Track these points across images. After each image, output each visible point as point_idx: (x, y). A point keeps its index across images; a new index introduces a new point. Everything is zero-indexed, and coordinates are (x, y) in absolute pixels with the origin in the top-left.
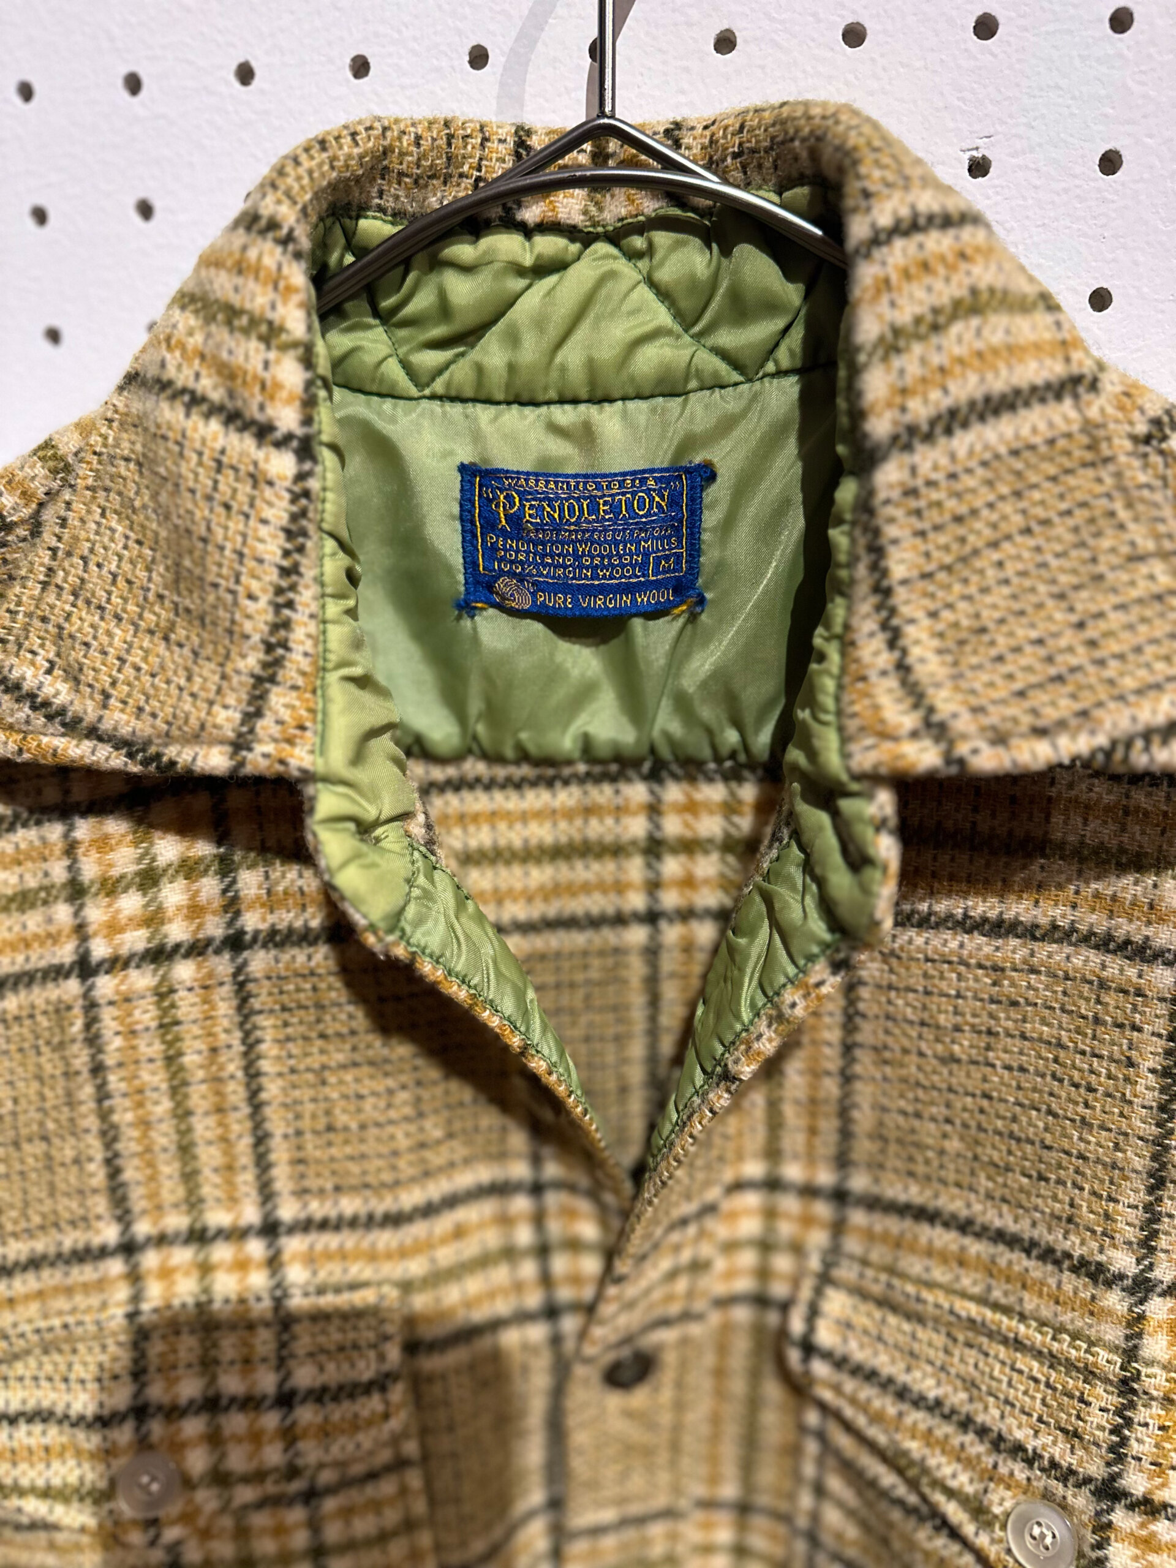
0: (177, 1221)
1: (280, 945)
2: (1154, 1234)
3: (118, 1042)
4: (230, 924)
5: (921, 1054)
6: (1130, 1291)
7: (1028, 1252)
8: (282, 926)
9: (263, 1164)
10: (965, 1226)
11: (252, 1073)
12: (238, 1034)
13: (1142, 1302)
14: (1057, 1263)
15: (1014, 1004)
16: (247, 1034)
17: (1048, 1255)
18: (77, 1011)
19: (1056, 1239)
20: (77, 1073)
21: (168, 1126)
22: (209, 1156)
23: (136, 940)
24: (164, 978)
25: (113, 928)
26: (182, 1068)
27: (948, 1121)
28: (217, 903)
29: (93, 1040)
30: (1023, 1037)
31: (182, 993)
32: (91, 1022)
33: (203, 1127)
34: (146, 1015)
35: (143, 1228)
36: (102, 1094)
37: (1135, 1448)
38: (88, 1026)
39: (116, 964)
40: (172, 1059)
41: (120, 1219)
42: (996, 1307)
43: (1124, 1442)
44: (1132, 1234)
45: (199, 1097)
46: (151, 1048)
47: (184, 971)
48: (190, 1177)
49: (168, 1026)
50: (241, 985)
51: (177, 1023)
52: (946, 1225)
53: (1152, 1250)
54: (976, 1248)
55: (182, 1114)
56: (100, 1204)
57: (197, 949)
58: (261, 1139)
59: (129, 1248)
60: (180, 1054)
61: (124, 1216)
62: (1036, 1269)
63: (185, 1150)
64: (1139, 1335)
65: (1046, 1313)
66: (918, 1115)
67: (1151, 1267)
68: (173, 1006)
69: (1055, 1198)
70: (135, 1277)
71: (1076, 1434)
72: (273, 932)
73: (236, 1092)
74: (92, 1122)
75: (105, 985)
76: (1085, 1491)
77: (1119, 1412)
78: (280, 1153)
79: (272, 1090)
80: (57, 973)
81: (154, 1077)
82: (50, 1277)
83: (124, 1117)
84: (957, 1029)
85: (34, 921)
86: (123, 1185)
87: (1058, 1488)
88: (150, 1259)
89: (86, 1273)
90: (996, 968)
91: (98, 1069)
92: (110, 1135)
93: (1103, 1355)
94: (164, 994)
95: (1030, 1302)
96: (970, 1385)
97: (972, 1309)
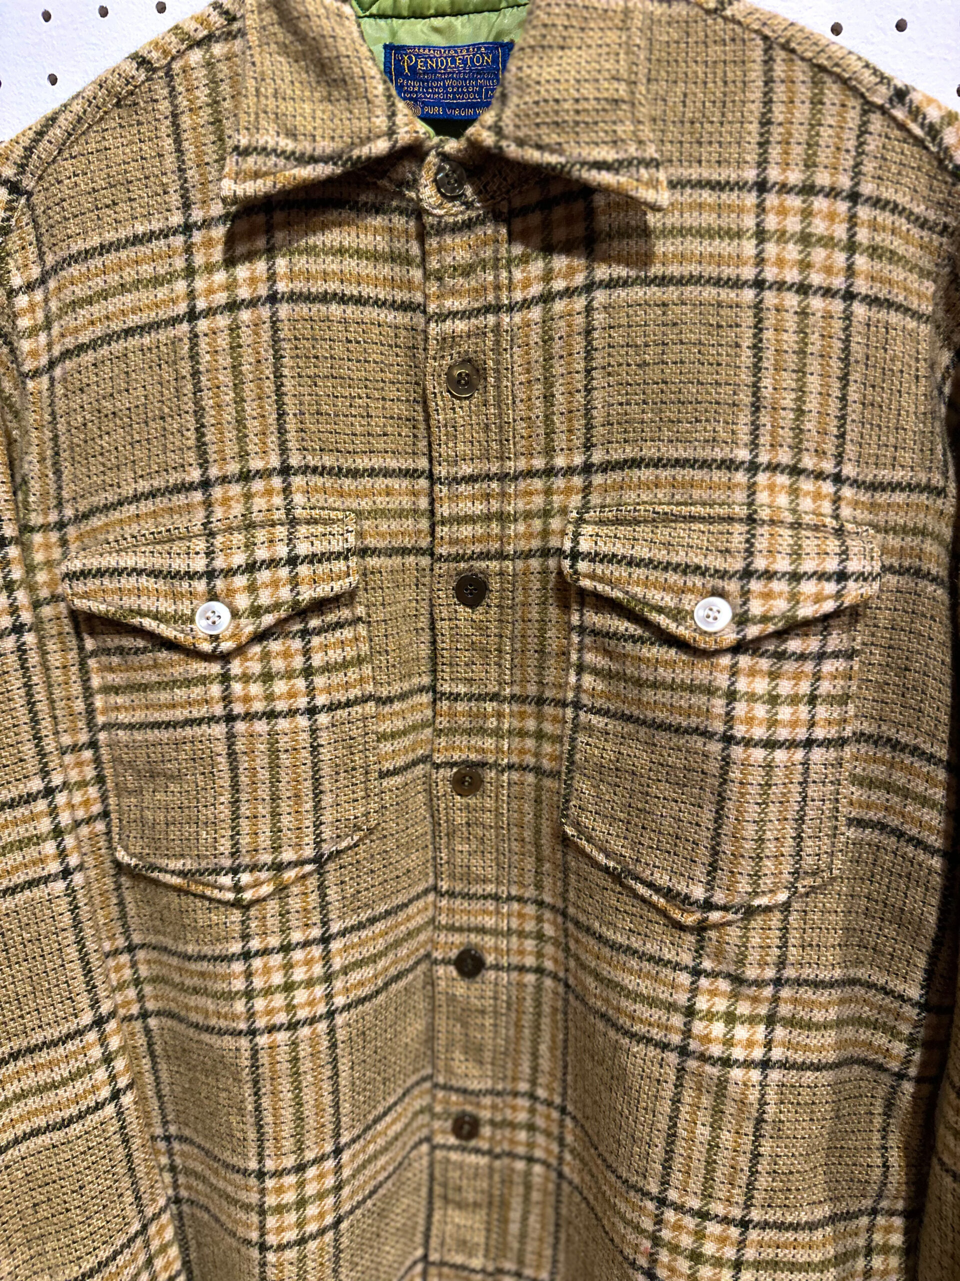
0: (233, 468)
1: (295, 301)
2: (757, 436)
3: (208, 357)
4: (270, 288)
5: (629, 365)
6: (748, 470)
7: (692, 467)
8: (297, 290)
9: (282, 431)
10: (657, 463)
11: (278, 375)
12: (271, 352)
13: (754, 475)
14: (710, 466)
15: (675, 324)
16: (276, 351)
17: (705, 464)
18: (186, 340)
19: (706, 453)
20: (184, 377)
21: (231, 409)
22: (253, 426)
23: (221, 298)
24: (235, 320)
25: (210, 291)
26: (241, 372)
27: (645, 402)
28: (265, 276)
29: (194, 357)
30: (682, 343)
31: (244, 329)
32: (194, 345)
33: (250, 408)
34: (223, 342)
35: (214, 472)
36: (197, 389)
37: (758, 546)
38: (191, 349)
39: (210, 312)
40: (236, 368)
41: (201, 465)
42: (678, 504)
43: (752, 545)
44: (746, 439)
45: (249, 389)
46: (225, 361)
47: (245, 315)
48: (242, 439)
49: (235, 347)
50: (274, 323)
51: (240, 346)
52: (647, 466)
53: (757, 446)
54: (664, 474)
55: (240, 400)
56: (191, 457)
57: (252, 303)
58: (281, 415)
59: (205, 484)
60: (240, 365)
61: (204, 465)
62: (698, 474)
63: (240, 422)
64: (754, 493)
65: (705, 497)
66: (628, 403)
67: (756, 456)
68: (239, 336)
69: (705, 430)
70: (208, 504)
71: (727, 551)
72: (292, 293)
73: (269, 386)
74: (190, 407)
75: (203, 325)
76: (734, 579)
77: (748, 532)
78: (291, 424)
79: (289, 385)
80: (174, 321)
81: (225, 378)
82: (161, 502)
83: (208, 403)
84: (647, 345)
85: (162, 293)
86: (204, 444)
87: (720, 583)
88: (217, 492)
89: (180, 500)
90: (664, 305)
91: (195, 374)
92: (199, 412)
93: (737, 509)
94: (234, 329)
95: (696, 494)
96: (668, 545)
97: (666, 509)
